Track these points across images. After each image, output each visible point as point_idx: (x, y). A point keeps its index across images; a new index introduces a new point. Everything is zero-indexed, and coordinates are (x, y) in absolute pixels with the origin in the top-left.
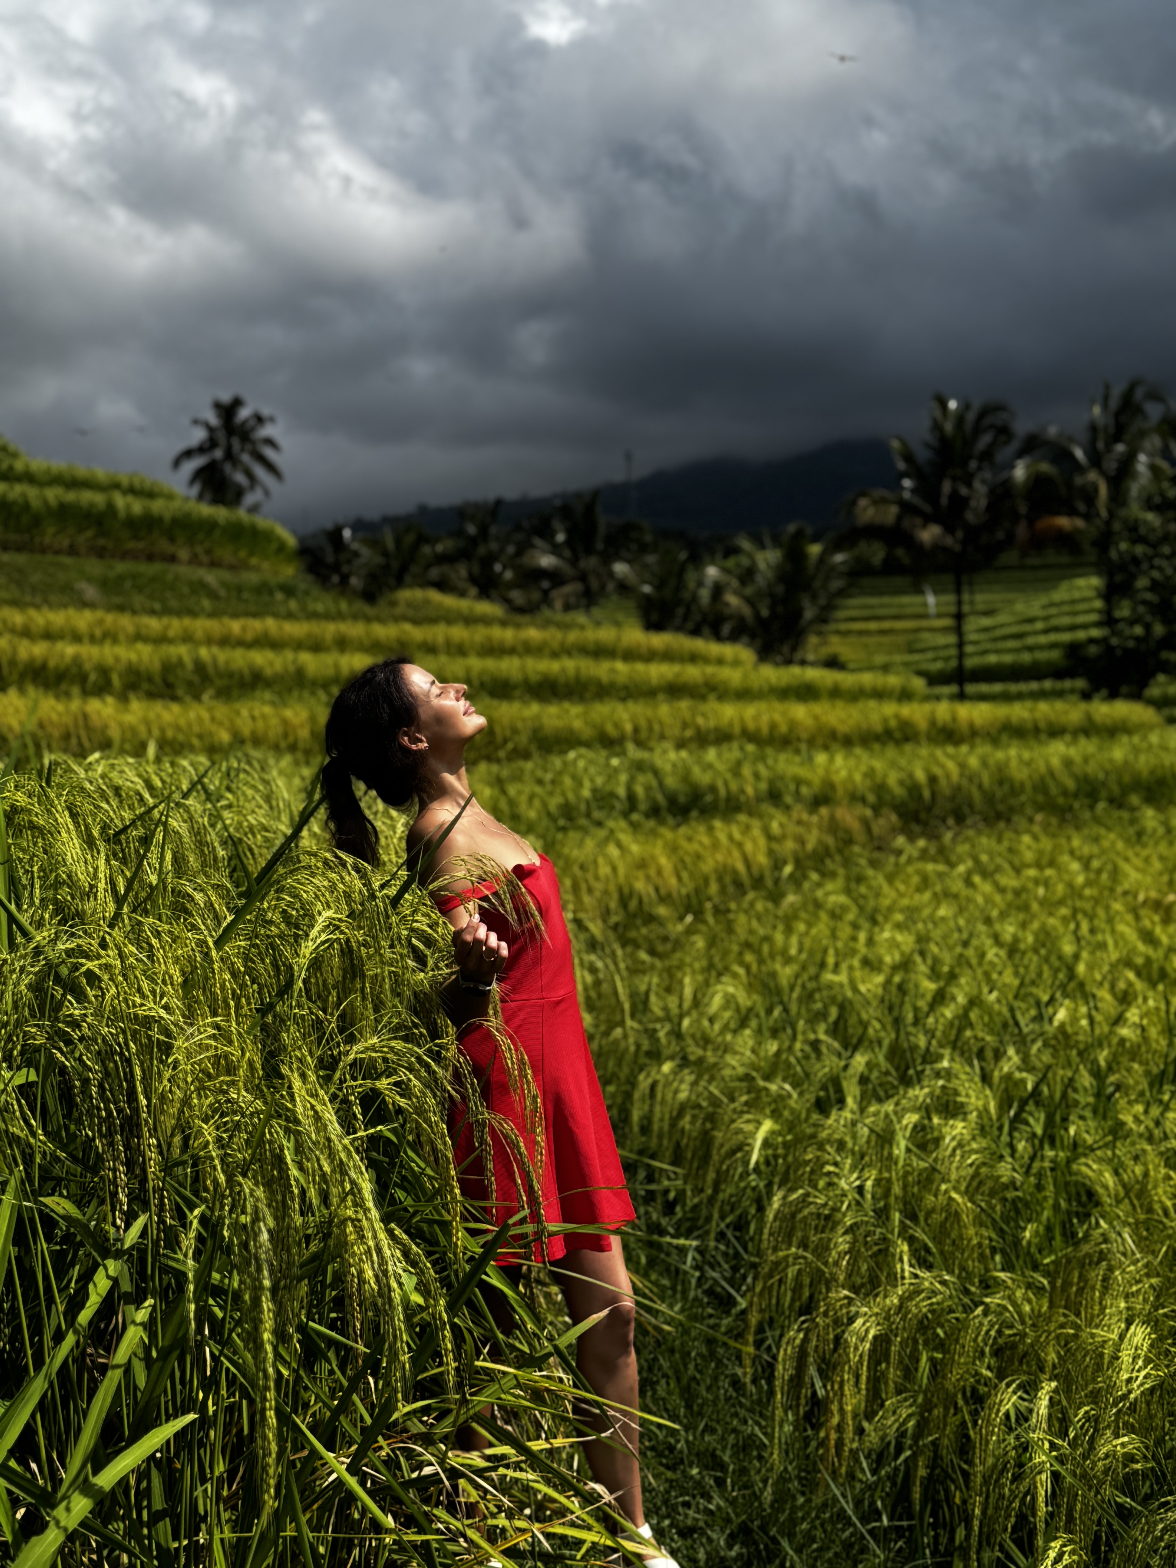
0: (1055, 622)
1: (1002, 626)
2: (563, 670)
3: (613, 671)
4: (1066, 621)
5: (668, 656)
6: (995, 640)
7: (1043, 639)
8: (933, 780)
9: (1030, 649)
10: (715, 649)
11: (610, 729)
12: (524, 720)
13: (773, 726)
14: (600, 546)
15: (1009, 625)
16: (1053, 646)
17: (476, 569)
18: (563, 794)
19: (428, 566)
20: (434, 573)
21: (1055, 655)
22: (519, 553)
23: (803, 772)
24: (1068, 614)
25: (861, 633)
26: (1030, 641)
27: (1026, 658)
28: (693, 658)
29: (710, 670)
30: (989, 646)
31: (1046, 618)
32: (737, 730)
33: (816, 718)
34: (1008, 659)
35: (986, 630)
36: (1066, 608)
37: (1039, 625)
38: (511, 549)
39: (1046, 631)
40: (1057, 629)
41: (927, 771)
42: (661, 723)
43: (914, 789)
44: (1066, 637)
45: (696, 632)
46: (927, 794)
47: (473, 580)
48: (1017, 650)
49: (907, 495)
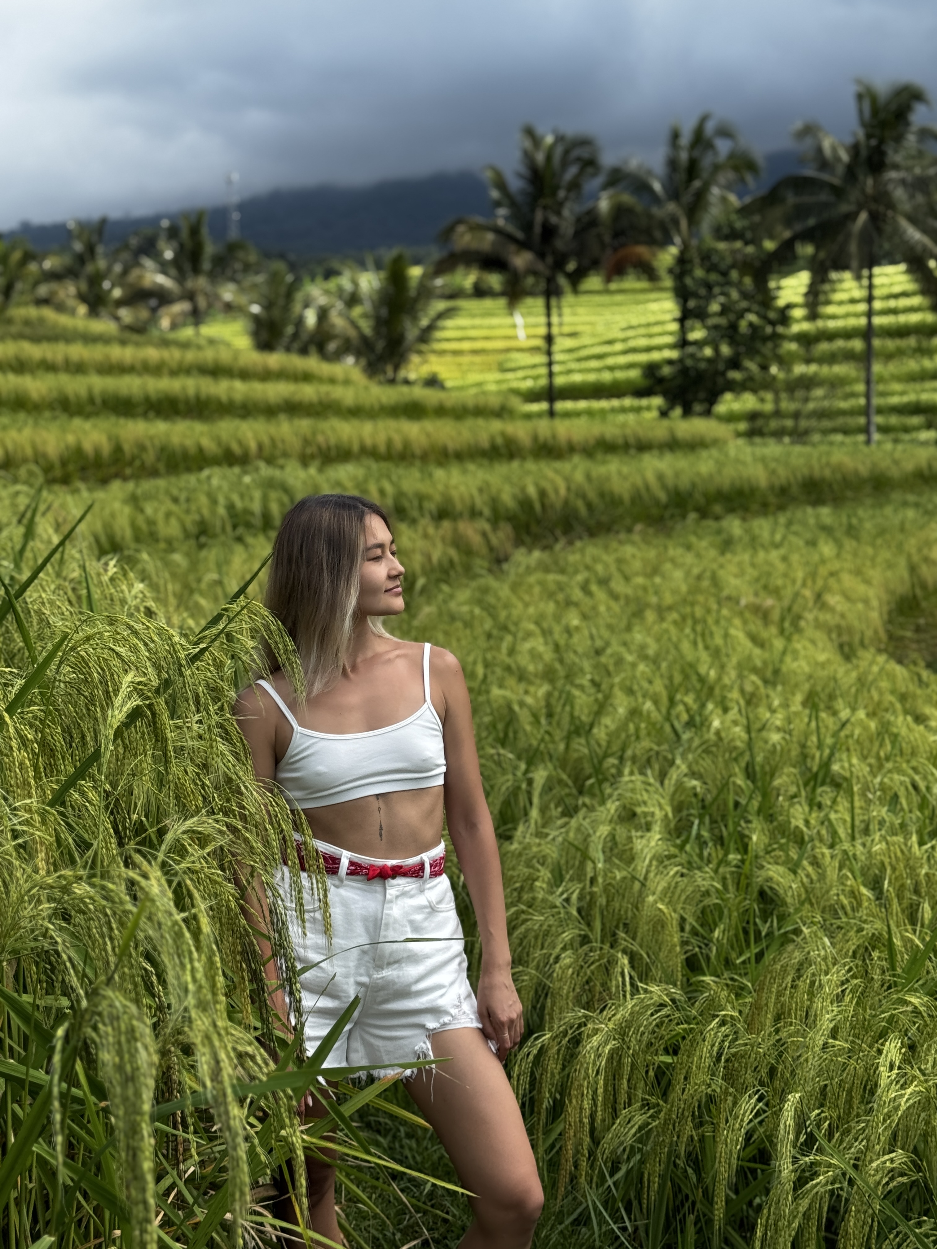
0: (632, 344)
1: (585, 347)
2: (184, 388)
3: (231, 389)
4: (643, 342)
5: (281, 375)
6: (579, 360)
7: (622, 360)
8: (543, 494)
9: (611, 369)
10: (325, 368)
11: (236, 448)
12: (151, 438)
13: (389, 443)
14: (206, 265)
15: (592, 345)
16: (630, 366)
17: (84, 286)
18: (199, 511)
19: (36, 284)
20: (43, 290)
21: (634, 374)
22: (125, 272)
23: (424, 487)
24: (644, 336)
25: (456, 353)
26: (610, 361)
27: (607, 377)
28: (307, 377)
29: (324, 389)
30: (574, 366)
31: (624, 340)
32: (356, 448)
33: (428, 435)
34: (591, 377)
35: (570, 351)
36: (642, 331)
37: (618, 347)
38: (118, 268)
39: (625, 352)
40: (634, 350)
41: (537, 485)
42: (283, 441)
43: (525, 503)
44: (643, 358)
45: (304, 351)
46: (537, 506)
47: (82, 297)
48: (599, 370)
49: (501, 222)
